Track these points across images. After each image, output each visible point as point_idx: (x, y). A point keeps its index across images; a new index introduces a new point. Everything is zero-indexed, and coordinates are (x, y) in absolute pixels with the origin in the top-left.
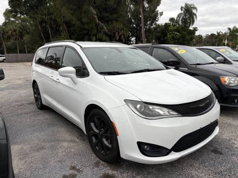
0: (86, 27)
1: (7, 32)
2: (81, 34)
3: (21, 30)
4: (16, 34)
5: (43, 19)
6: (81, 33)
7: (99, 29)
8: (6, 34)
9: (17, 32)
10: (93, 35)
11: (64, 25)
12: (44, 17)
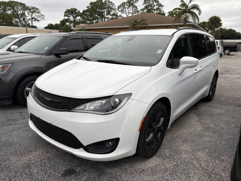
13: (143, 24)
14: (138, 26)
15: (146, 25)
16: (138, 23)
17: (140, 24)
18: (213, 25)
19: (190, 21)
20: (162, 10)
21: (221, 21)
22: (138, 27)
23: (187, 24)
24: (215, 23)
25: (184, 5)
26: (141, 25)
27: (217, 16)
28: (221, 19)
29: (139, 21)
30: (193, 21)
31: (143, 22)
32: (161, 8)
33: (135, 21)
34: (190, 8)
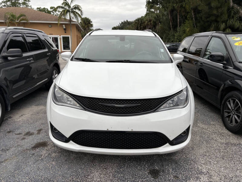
0: (215, 12)
1: (144, 23)
2: (208, 21)
3: (155, 20)
4: (151, 24)
5: (174, 7)
6: (208, 19)
7: (232, 14)
8: (143, 25)
9: (152, 22)
10: (223, 22)
11: (192, 12)
12: (175, 5)
13: (23, 20)
14: (17, 21)
15: (27, 21)
16: (17, 18)
17: (19, 20)
18: (86, 25)
19: (73, 20)
20: (30, 5)
21: (91, 22)
22: (17, 23)
23: (72, 23)
24: (87, 24)
25: (67, 4)
26: (21, 20)
27: (87, 18)
28: (91, 20)
29: (18, 16)
30: (76, 21)
31: (21, 18)
32: (28, 3)
33: (13, 16)
34: (73, 7)
